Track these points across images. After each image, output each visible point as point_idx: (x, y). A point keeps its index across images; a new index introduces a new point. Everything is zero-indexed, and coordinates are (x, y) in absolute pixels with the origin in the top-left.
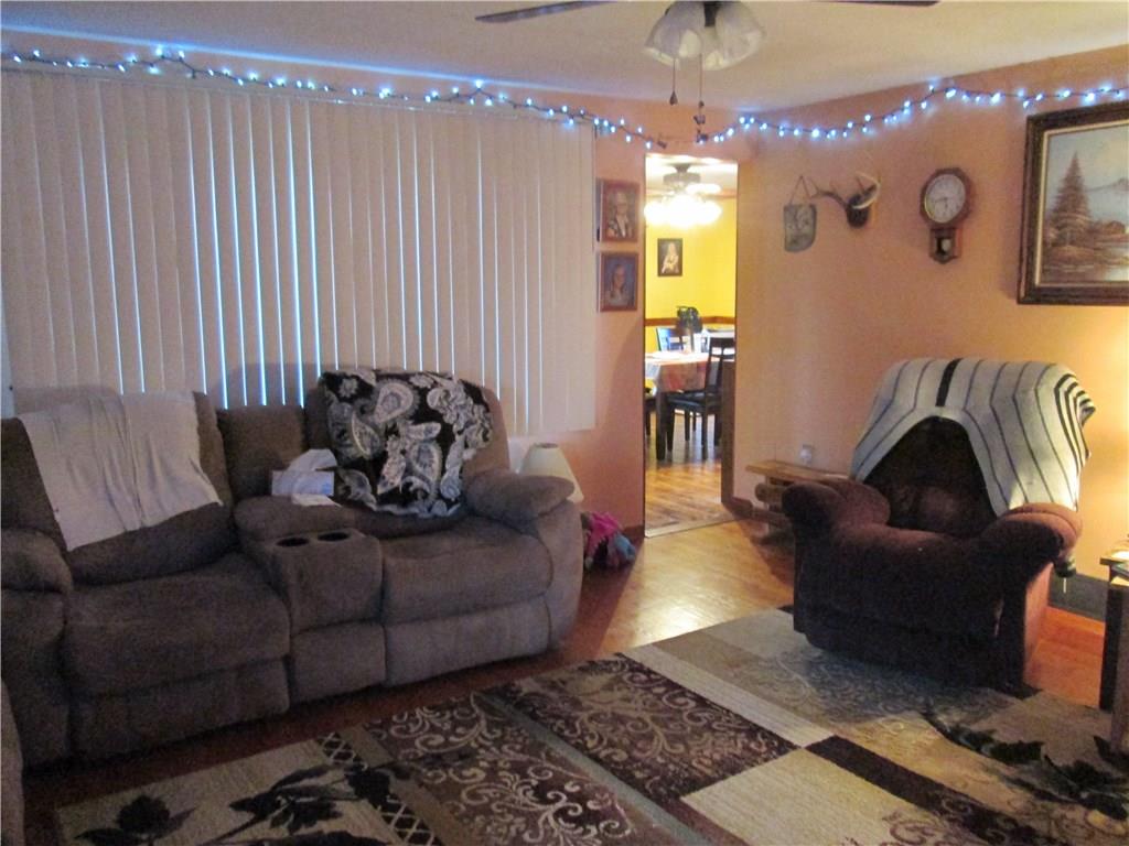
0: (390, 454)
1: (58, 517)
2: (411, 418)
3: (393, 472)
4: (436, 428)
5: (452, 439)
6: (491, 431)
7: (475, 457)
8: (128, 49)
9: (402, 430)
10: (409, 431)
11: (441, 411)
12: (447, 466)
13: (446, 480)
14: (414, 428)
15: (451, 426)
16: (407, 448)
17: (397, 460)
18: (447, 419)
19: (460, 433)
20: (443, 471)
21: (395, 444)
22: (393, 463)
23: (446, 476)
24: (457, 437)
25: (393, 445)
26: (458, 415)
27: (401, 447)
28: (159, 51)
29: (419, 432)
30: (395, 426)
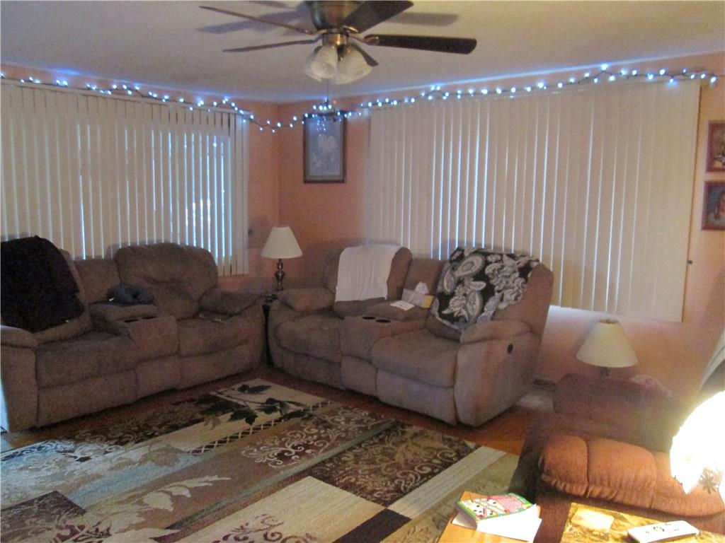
0: (456, 294)
1: (337, 288)
2: (473, 277)
3: (456, 304)
4: (483, 285)
5: (493, 294)
6: (522, 296)
7: (505, 309)
8: (421, 90)
9: (466, 282)
10: (470, 284)
11: (490, 276)
12: (485, 309)
13: (483, 317)
14: (473, 283)
15: (494, 286)
16: (468, 293)
17: (461, 298)
18: (493, 282)
19: (499, 291)
20: (482, 311)
21: (461, 289)
22: (458, 299)
23: (483, 314)
24: (496, 294)
25: (460, 289)
26: (501, 281)
27: (463, 292)
28: (433, 89)
29: (475, 286)
30: (463, 279)
